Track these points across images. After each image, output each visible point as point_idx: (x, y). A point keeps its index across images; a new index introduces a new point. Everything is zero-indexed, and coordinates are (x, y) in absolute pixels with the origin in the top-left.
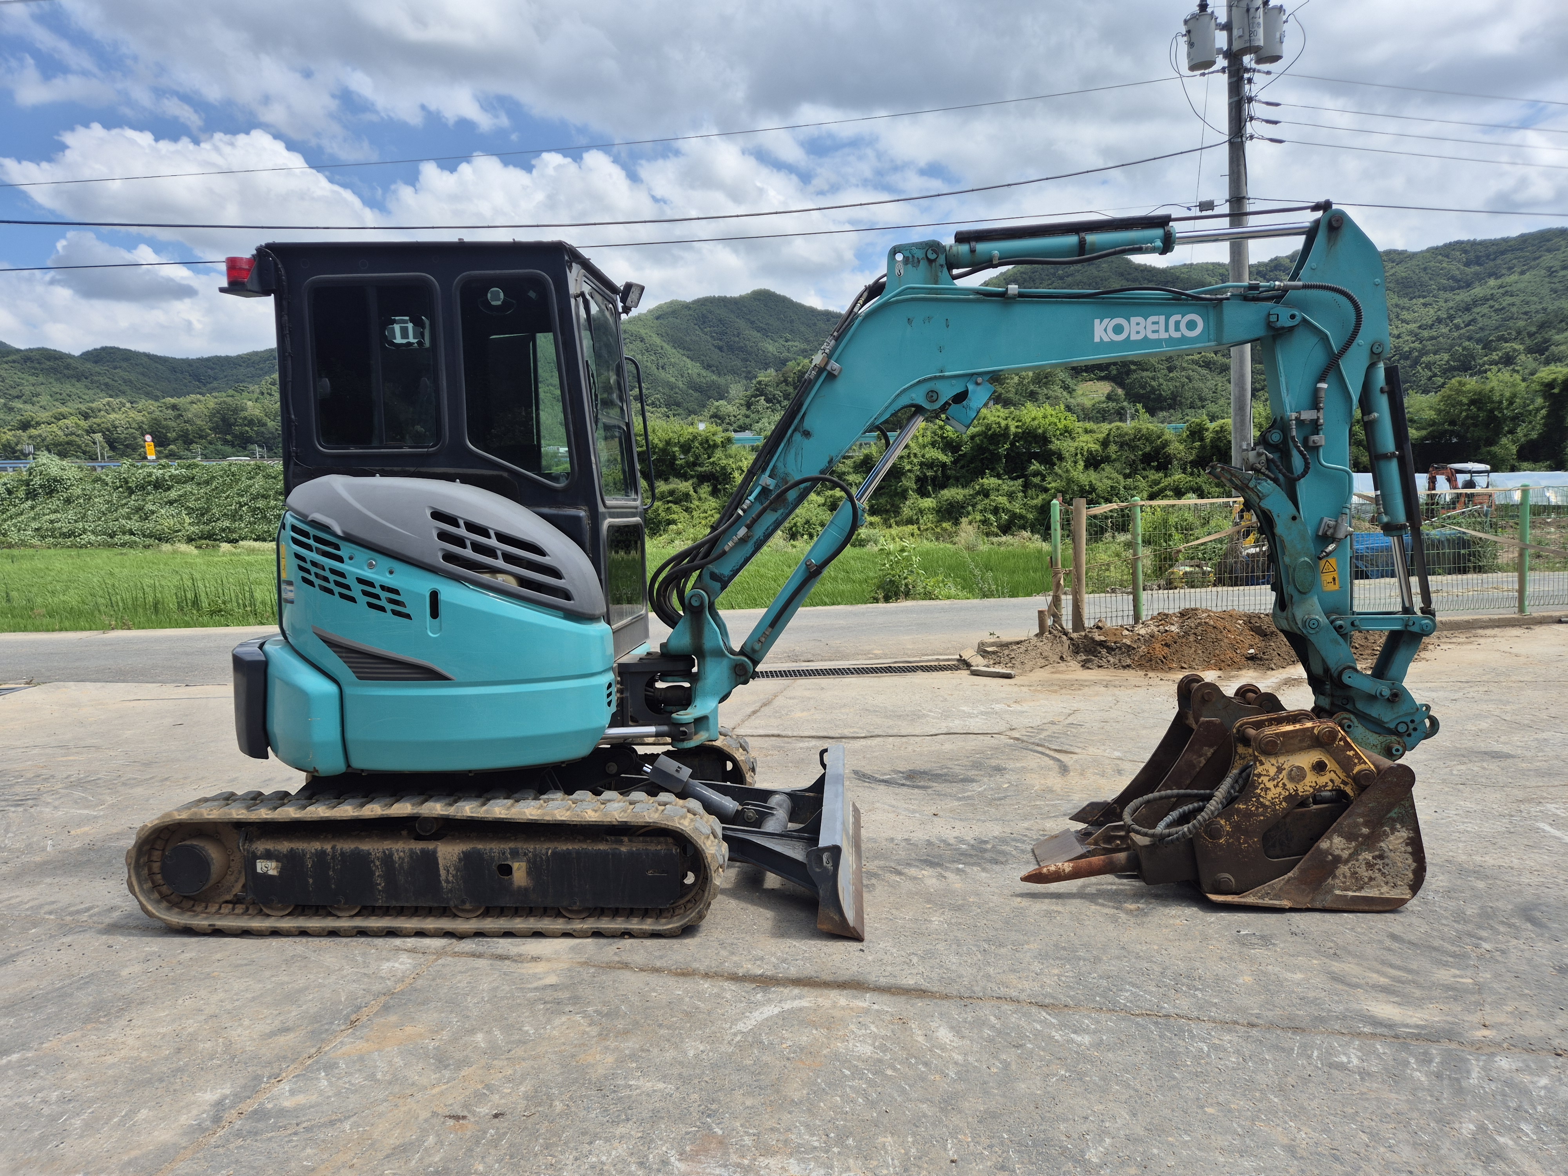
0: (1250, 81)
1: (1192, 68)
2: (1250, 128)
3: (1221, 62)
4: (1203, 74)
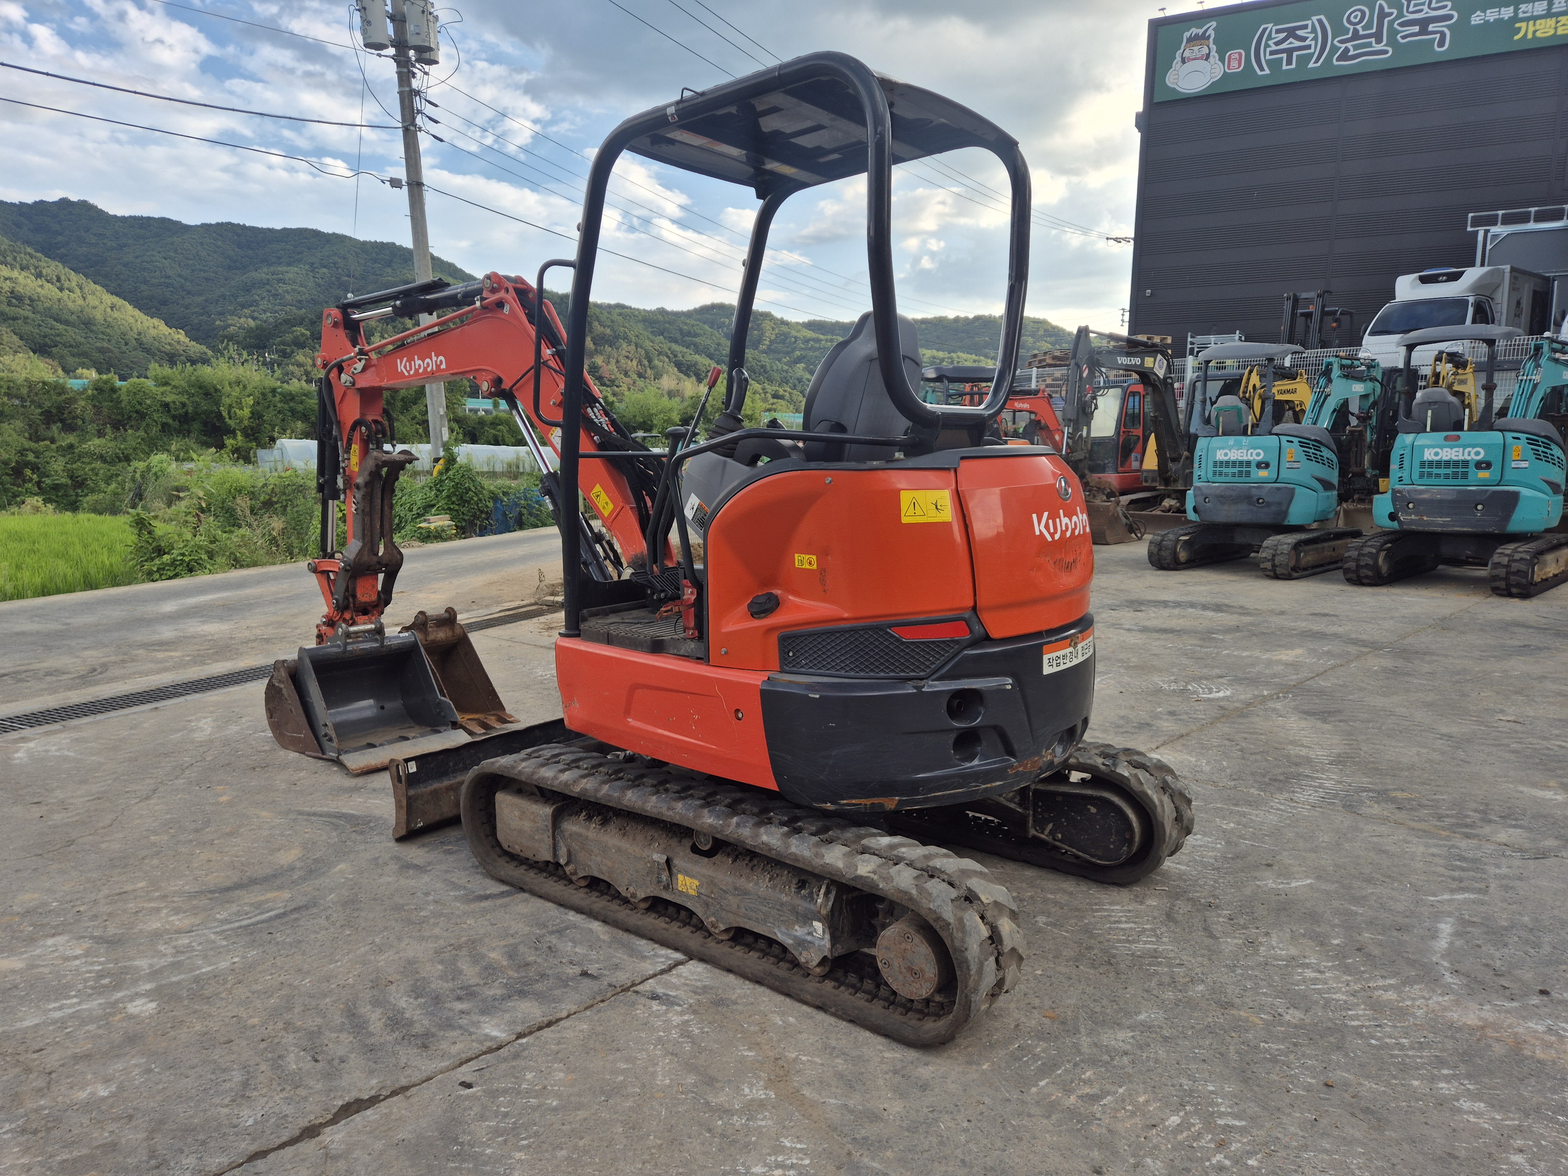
0: (414, 75)
1: (366, 45)
2: (419, 120)
3: (391, 51)
4: (380, 55)
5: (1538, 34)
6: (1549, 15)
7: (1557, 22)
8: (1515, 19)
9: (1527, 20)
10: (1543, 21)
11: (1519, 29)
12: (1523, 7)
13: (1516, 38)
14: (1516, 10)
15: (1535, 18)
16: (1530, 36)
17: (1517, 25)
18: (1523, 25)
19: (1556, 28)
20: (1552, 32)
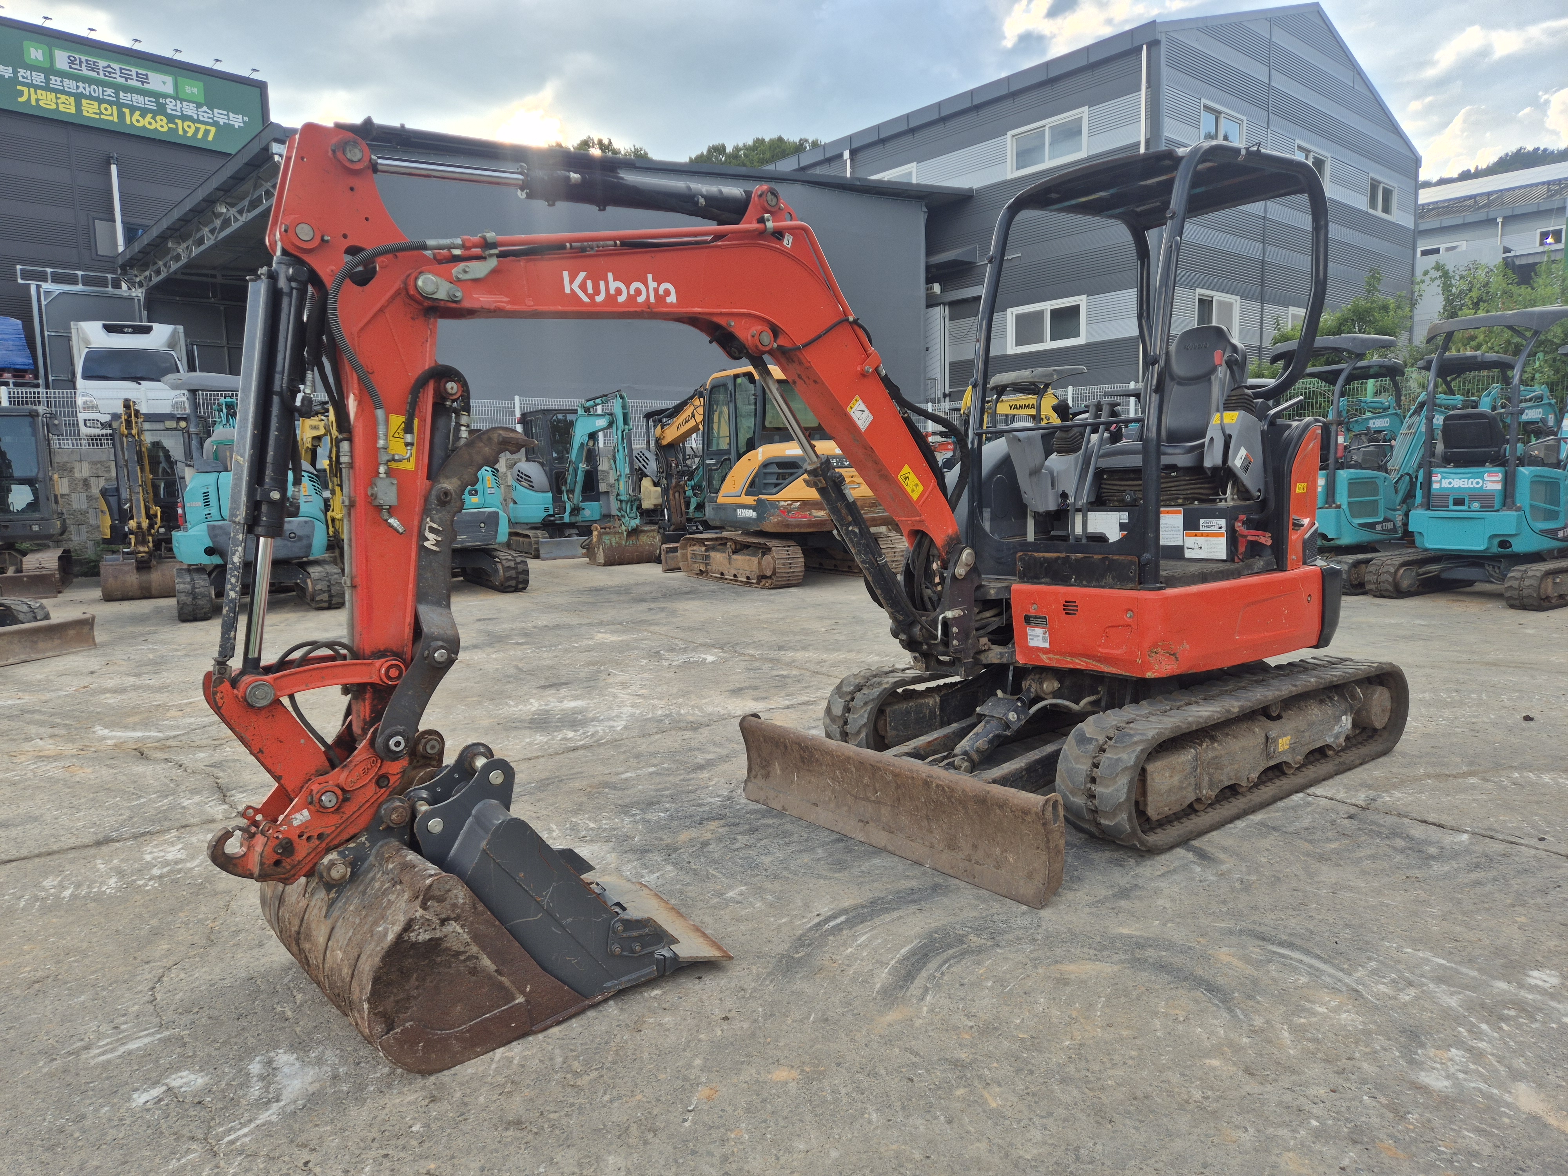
5: (41, 103)
6: (47, 88)
7: (57, 98)
8: (14, 80)
9: (29, 86)
10: (44, 92)
11: (21, 93)
12: (22, 72)
13: (20, 100)
14: (15, 72)
15: (37, 87)
16: (34, 103)
17: (19, 88)
18: (25, 89)
19: (57, 104)
20: (54, 106)
